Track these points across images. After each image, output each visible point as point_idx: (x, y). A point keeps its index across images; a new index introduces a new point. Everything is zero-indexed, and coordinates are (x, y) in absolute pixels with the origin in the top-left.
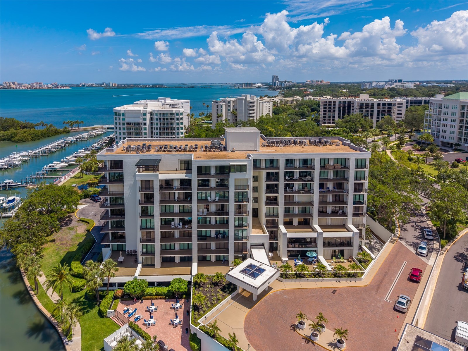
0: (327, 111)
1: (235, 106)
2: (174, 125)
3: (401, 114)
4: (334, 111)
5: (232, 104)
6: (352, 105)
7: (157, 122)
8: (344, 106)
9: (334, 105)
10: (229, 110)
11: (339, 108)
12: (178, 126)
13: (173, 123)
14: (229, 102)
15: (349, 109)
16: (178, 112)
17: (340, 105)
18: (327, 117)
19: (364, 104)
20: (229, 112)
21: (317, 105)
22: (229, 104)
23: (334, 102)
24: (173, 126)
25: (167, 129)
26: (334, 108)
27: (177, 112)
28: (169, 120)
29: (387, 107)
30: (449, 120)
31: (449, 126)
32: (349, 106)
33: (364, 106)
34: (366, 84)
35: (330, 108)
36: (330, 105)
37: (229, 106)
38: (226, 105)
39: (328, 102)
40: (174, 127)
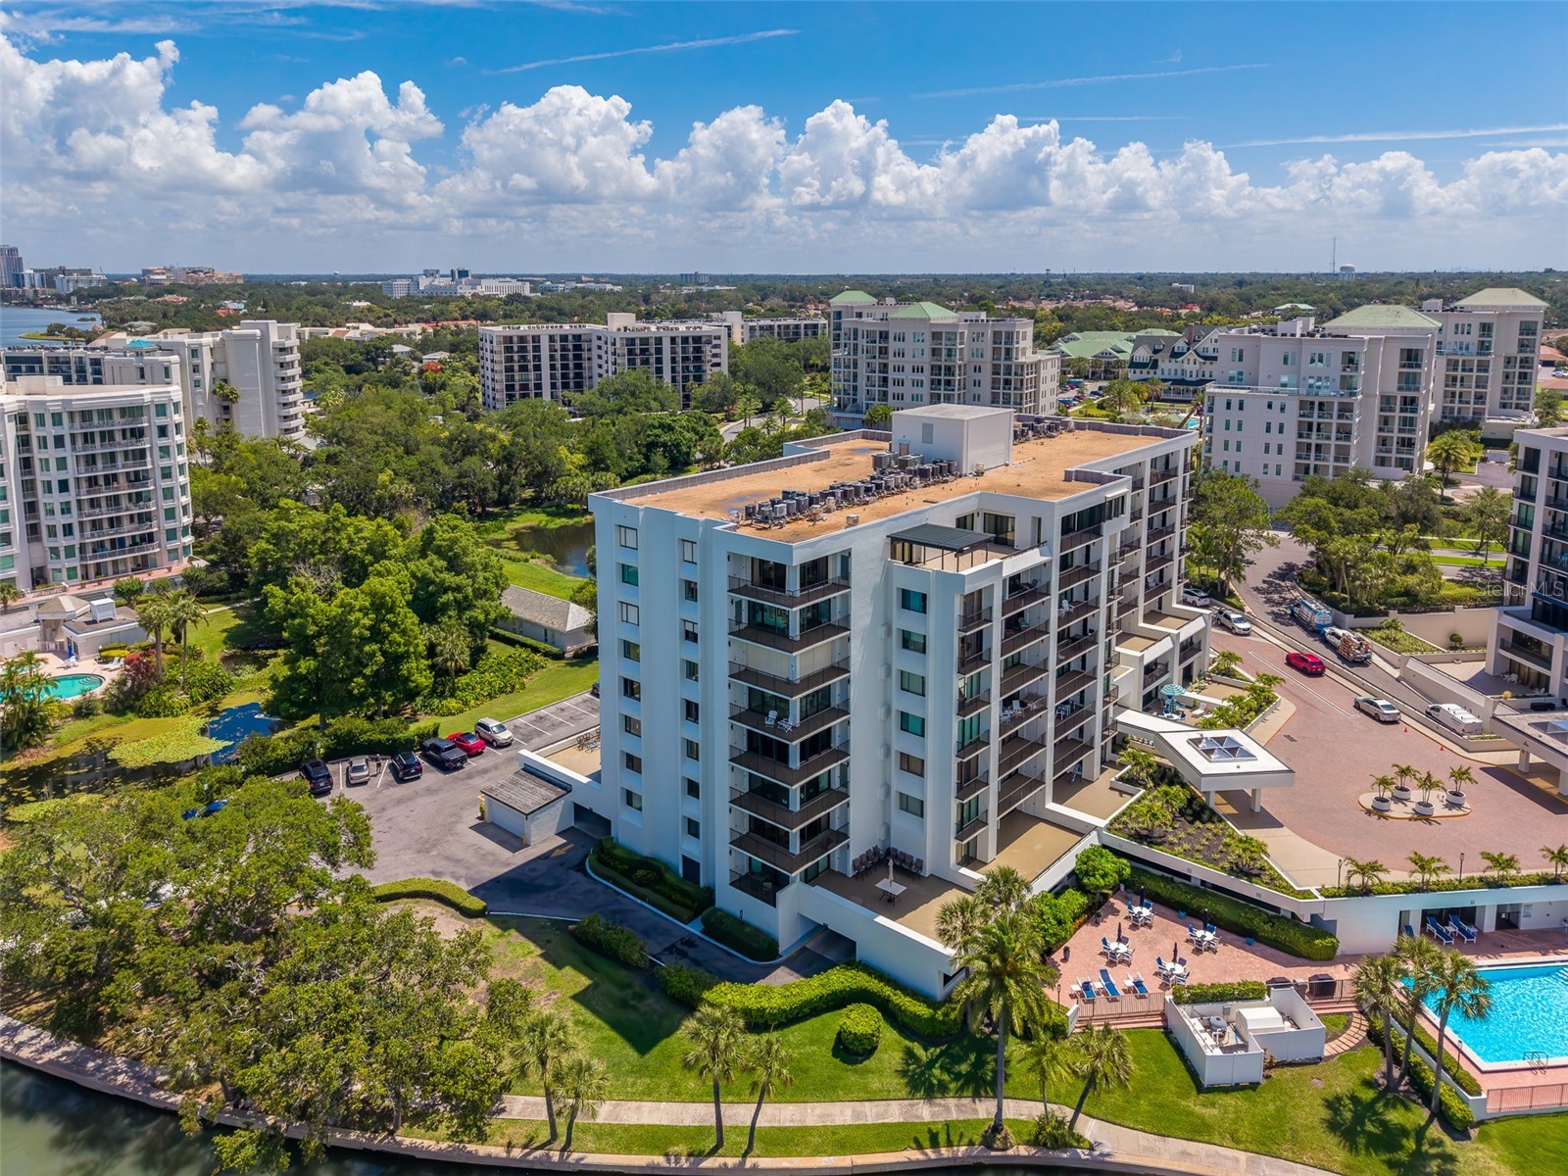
0: (516, 368)
1: (218, 367)
2: (148, 459)
3: (718, 365)
4: (537, 368)
5: (207, 359)
6: (585, 346)
7: (60, 453)
8: (564, 349)
9: (537, 349)
10: (197, 384)
11: (552, 358)
12: (165, 463)
13: (144, 450)
14: (195, 353)
15: (577, 357)
16: (164, 400)
17: (552, 349)
18: (517, 387)
19: (638, 342)
20: (199, 390)
21: (361, 354)
22: (196, 361)
23: (536, 339)
24: (145, 464)
25: (111, 479)
26: (537, 358)
27: (158, 401)
28: (118, 437)
29: (691, 347)
30: (908, 368)
31: (908, 384)
32: (577, 348)
33: (638, 348)
34: (399, 282)
35: (524, 358)
36: (523, 349)
37: (196, 369)
38: (182, 364)
39: (515, 339)
40: (149, 466)
